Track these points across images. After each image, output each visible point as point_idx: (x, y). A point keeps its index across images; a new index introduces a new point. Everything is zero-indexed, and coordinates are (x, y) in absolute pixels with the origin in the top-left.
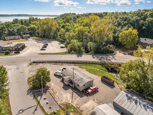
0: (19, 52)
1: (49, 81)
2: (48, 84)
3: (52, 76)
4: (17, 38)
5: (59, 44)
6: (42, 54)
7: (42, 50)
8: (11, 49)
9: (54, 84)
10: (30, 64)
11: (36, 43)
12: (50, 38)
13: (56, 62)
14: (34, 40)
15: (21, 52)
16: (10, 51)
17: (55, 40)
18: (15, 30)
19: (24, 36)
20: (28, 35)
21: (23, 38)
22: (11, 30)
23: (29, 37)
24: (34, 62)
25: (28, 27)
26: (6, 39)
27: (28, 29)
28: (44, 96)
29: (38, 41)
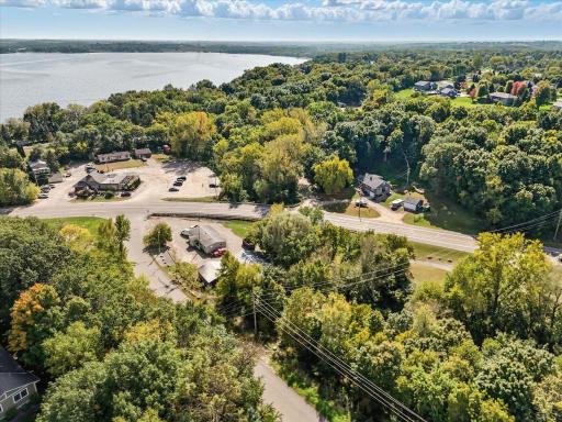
0: (129, 195)
1: (170, 240)
2: (168, 244)
3: (175, 235)
4: (123, 157)
5: (211, 177)
6: (170, 200)
7: (172, 190)
8: (115, 187)
9: (177, 244)
10: (148, 218)
11: (163, 171)
12: (196, 160)
13: (189, 216)
14: (160, 165)
15: (132, 194)
16: (114, 190)
17: (205, 165)
18: (120, 138)
19: (138, 152)
20: (147, 151)
21: (135, 157)
22: (110, 139)
23: (148, 156)
24: (154, 215)
25: (148, 129)
26: (101, 161)
27: (148, 134)
28: (161, 254)
29: (169, 167)
